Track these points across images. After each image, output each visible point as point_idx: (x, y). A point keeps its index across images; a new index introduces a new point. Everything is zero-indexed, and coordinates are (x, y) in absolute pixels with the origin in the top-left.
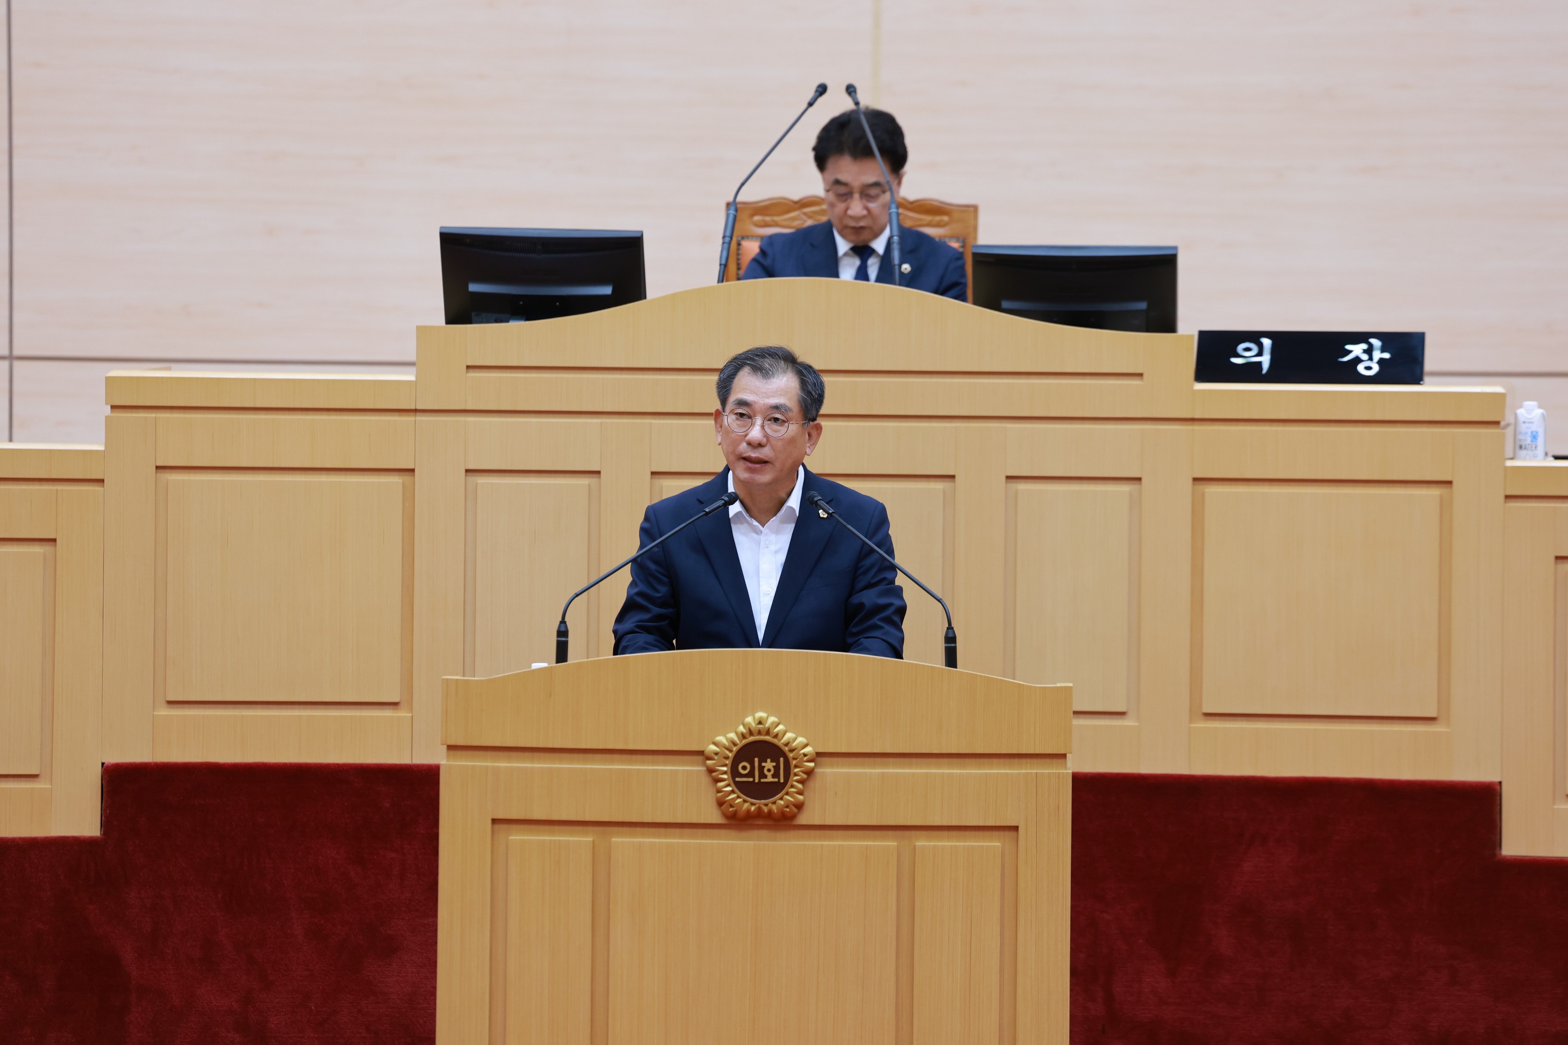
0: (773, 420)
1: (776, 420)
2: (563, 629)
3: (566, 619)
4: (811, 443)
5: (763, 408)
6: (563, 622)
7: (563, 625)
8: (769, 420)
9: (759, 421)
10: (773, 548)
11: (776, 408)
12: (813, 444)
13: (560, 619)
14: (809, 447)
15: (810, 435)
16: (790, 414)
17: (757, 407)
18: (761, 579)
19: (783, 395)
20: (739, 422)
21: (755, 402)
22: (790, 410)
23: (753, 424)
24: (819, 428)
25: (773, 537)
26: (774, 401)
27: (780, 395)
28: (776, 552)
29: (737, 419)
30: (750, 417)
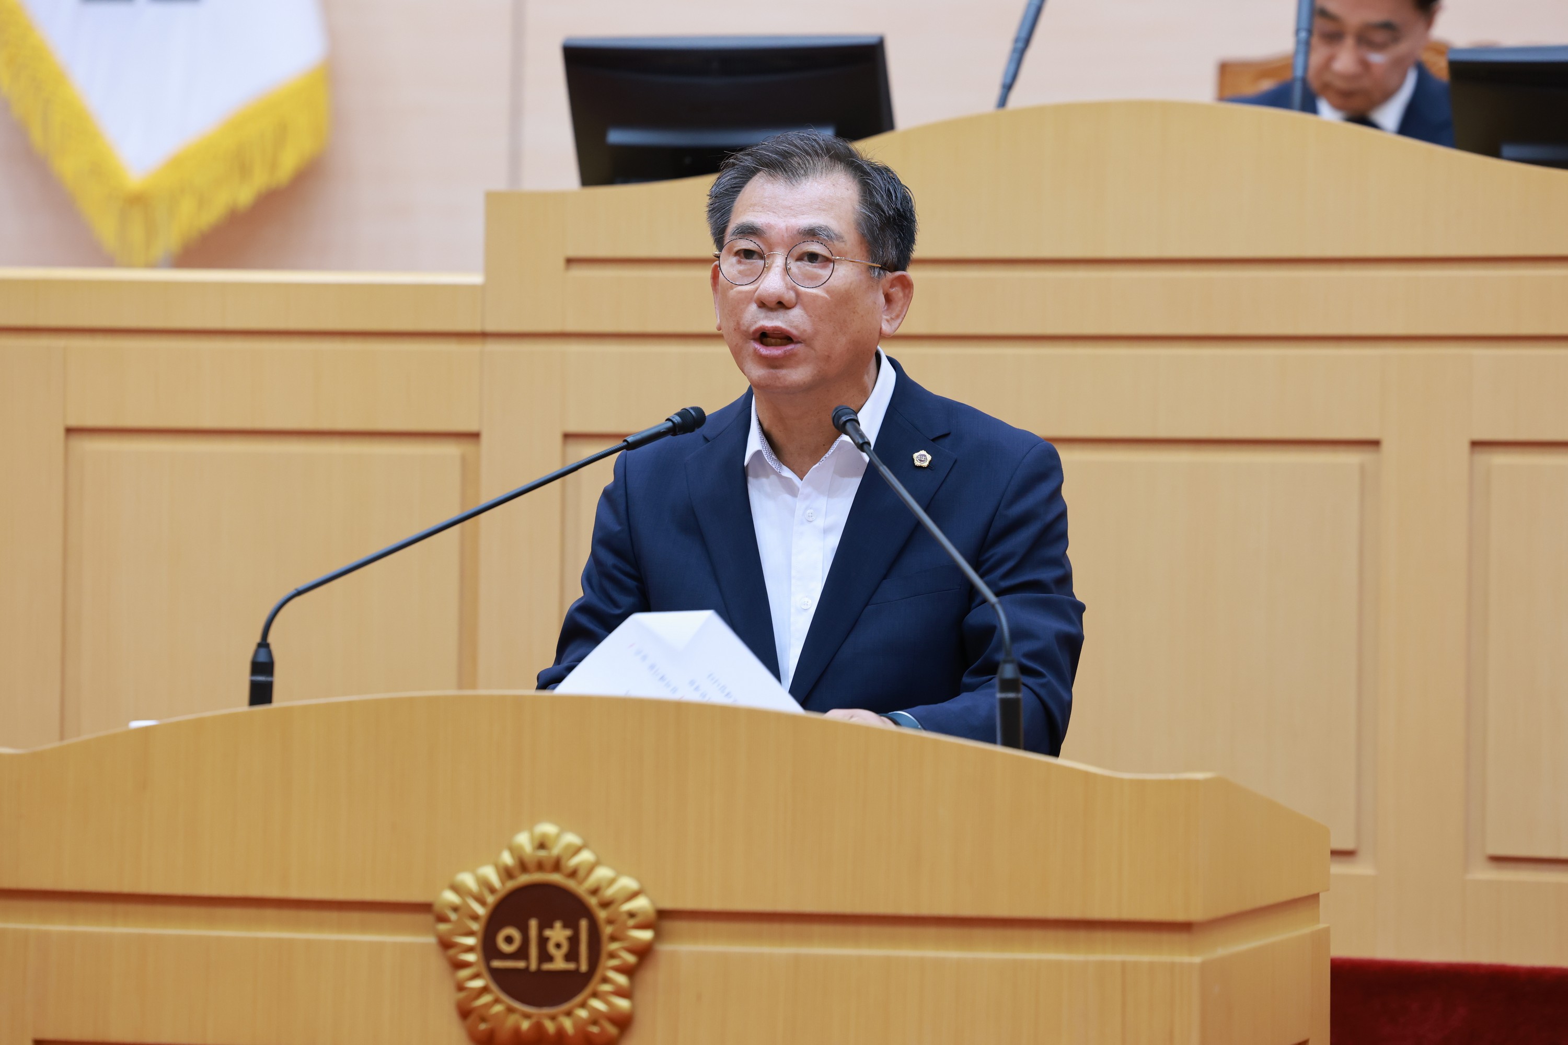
0: (806, 258)
1: (813, 257)
2: (262, 658)
3: (271, 639)
4: (893, 315)
5: (786, 235)
6: (264, 644)
7: (263, 651)
8: (800, 258)
9: (778, 261)
10: (820, 522)
11: (812, 233)
12: (898, 316)
13: (258, 639)
14: (888, 321)
15: (888, 299)
16: (839, 245)
17: (773, 235)
18: (793, 581)
19: (824, 210)
20: (742, 267)
21: (770, 226)
22: (839, 238)
23: (766, 269)
24: (906, 285)
25: (822, 502)
26: (806, 221)
27: (819, 209)
28: (826, 531)
29: (739, 262)
30: (761, 256)
